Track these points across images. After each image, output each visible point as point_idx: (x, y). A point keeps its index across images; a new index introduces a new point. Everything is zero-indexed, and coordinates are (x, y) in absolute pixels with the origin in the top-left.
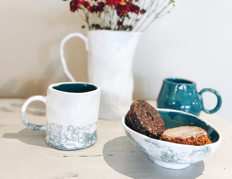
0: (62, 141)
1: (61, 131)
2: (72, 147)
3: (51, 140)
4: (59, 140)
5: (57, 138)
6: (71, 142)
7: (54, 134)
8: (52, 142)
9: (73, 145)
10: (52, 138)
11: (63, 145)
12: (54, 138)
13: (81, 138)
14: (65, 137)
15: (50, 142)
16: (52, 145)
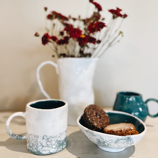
0: (39, 148)
1: (37, 140)
2: (47, 152)
3: (30, 147)
4: (37, 147)
5: (35, 146)
6: (46, 148)
7: (33, 142)
8: (31, 149)
9: (48, 150)
10: (31, 145)
11: (40, 151)
12: (33, 146)
13: (54, 145)
14: (41, 145)
15: (29, 148)
16: (31, 151)
